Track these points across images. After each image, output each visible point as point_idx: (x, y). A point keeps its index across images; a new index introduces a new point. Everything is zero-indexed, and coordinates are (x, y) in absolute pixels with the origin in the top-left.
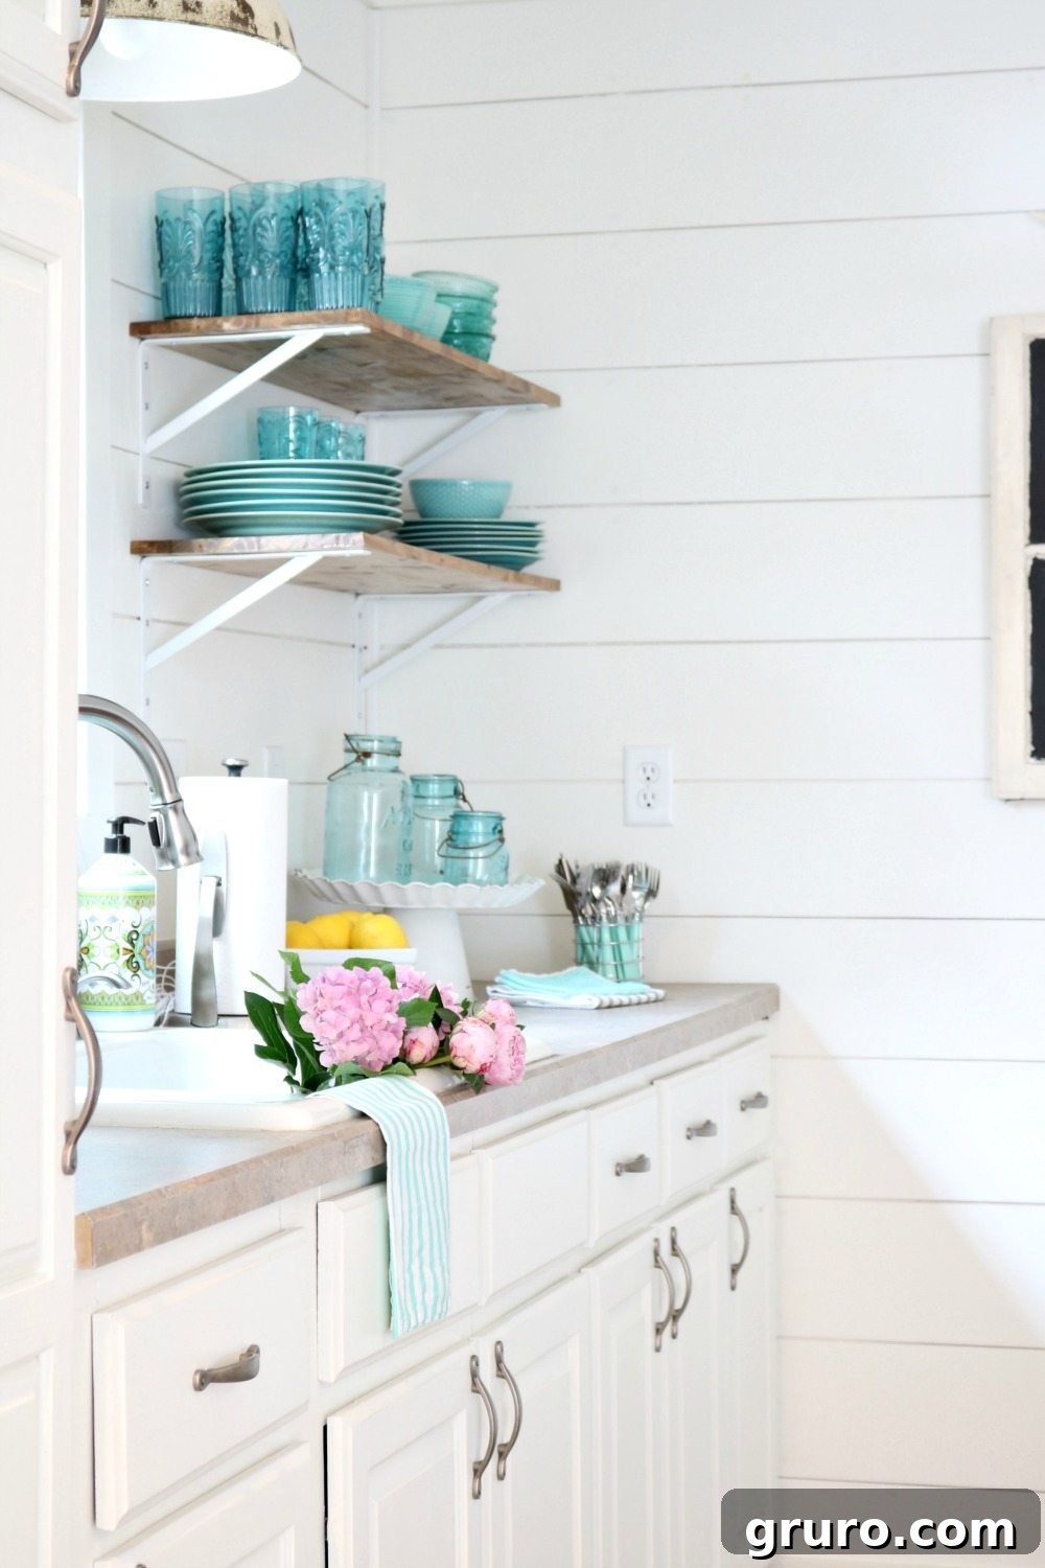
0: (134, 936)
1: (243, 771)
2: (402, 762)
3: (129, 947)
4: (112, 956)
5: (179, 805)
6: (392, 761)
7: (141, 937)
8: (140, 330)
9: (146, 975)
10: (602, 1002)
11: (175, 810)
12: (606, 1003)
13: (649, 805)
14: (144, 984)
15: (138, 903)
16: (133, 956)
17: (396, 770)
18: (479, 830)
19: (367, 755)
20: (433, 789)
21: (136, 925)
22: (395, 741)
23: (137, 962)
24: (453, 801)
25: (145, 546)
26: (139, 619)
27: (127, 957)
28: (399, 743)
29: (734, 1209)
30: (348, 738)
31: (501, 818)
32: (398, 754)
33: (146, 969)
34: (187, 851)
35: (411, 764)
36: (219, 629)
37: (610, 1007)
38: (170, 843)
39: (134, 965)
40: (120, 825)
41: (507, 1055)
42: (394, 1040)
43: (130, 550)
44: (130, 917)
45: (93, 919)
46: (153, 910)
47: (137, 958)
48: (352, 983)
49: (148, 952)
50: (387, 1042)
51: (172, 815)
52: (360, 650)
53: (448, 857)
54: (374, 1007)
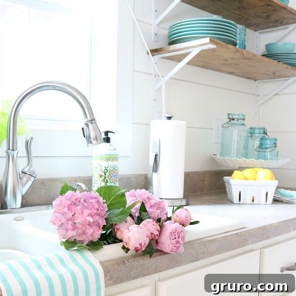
1: (172, 119)
2: (245, 122)
3: (104, 175)
4: (98, 177)
5: (93, 121)
6: (243, 122)
7: (108, 171)
11: (92, 123)
15: (107, 160)
16: (105, 178)
17: (243, 125)
18: (268, 143)
19: (233, 119)
20: (257, 131)
21: (106, 167)
22: (243, 115)
24: (263, 135)
26: (152, 74)
27: (103, 178)
28: (245, 116)
30: (228, 114)
31: (276, 140)
32: (244, 120)
33: (110, 183)
35: (249, 123)
38: (89, 136)
39: (106, 181)
40: (107, 133)
41: (169, 239)
42: (92, 230)
43: (148, 53)
44: (105, 164)
45: (94, 165)
46: (115, 162)
47: (107, 178)
48: (76, 199)
49: (112, 177)
50: (90, 231)
51: (90, 125)
52: (256, 96)
53: (259, 151)
54: (84, 213)
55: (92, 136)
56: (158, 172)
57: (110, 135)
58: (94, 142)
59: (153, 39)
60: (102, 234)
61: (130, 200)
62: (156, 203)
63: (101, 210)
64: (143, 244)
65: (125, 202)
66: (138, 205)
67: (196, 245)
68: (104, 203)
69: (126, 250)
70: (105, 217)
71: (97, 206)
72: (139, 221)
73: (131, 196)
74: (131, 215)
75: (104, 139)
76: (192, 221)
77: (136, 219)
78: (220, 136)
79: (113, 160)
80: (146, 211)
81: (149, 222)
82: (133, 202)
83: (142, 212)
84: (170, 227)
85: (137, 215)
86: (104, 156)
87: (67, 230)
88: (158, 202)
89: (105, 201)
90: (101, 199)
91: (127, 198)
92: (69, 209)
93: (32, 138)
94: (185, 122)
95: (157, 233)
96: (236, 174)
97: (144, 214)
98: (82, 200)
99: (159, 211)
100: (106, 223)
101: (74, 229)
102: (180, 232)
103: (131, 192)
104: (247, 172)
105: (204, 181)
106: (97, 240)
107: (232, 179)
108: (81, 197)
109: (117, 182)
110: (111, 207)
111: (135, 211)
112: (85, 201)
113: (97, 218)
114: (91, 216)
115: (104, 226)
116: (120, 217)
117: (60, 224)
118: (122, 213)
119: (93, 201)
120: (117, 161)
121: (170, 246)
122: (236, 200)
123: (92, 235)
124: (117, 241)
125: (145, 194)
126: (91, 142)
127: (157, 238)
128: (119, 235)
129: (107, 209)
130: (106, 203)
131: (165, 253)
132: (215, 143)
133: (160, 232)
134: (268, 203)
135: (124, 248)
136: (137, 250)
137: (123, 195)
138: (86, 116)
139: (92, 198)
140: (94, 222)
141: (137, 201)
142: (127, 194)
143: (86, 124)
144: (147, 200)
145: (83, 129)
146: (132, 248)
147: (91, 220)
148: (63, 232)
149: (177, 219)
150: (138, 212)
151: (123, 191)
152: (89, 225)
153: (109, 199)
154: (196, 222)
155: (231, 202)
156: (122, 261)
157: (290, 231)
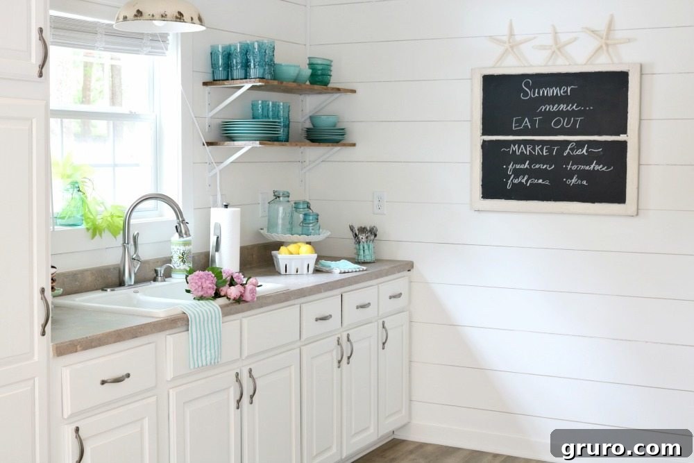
0: (184, 254)
1: (228, 206)
3: (182, 257)
4: (178, 259)
5: (184, 221)
6: (287, 199)
7: (186, 254)
8: (205, 84)
13: (379, 208)
14: (186, 265)
15: (185, 245)
16: (183, 259)
17: (288, 201)
18: (311, 218)
19: (279, 197)
20: (301, 206)
21: (184, 251)
22: (288, 193)
24: (307, 209)
26: (206, 163)
29: (384, 327)
30: (274, 192)
31: (318, 215)
32: (288, 197)
33: (187, 262)
34: (186, 234)
35: (293, 198)
36: (232, 162)
38: (181, 231)
39: (184, 261)
41: (249, 294)
42: (211, 291)
43: (204, 145)
44: (182, 248)
45: (173, 249)
46: (190, 246)
47: (185, 259)
48: (201, 276)
49: (188, 258)
50: (209, 292)
51: (182, 224)
52: (302, 162)
53: (303, 226)
54: (206, 282)
55: (183, 231)
58: (185, 236)
59: (207, 130)
60: (215, 294)
63: (213, 281)
64: (237, 297)
67: (262, 299)
69: (229, 299)
70: (216, 284)
71: (212, 278)
74: (227, 283)
76: (259, 285)
78: (267, 210)
80: (234, 280)
81: (237, 286)
82: (227, 276)
84: (248, 287)
86: (182, 242)
87: (199, 291)
90: (213, 275)
91: (223, 274)
92: (199, 281)
93: (138, 234)
94: (239, 209)
96: (282, 248)
98: (204, 276)
99: (239, 280)
101: (202, 291)
102: (254, 290)
104: (292, 248)
105: (252, 255)
106: (213, 296)
107: (279, 254)
109: (191, 261)
111: (229, 281)
113: (213, 284)
114: (210, 284)
115: (216, 288)
116: (222, 284)
117: (195, 288)
118: (222, 282)
119: (210, 276)
121: (249, 297)
122: (283, 271)
123: (211, 293)
124: (223, 296)
126: (182, 237)
127: (243, 294)
129: (216, 280)
130: (215, 277)
131: (247, 302)
133: (244, 290)
134: (310, 272)
135: (228, 298)
136: (234, 299)
138: (178, 218)
140: (211, 287)
143: (178, 223)
145: (176, 227)
146: (231, 298)
148: (196, 293)
154: (261, 286)
155: (279, 274)
156: (227, 305)
157: (321, 292)
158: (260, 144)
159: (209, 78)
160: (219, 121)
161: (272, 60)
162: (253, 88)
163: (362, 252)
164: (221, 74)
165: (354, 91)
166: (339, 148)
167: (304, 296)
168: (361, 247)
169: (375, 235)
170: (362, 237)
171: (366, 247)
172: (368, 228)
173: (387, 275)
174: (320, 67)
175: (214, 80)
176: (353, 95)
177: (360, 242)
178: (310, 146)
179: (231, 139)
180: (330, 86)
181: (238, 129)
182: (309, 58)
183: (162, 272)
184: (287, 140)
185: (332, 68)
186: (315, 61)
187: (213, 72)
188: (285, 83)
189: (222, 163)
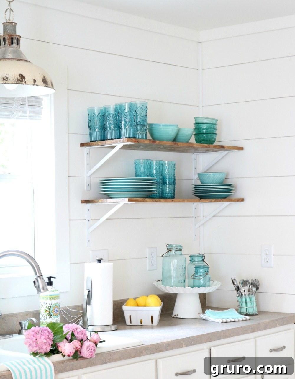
0: (50, 307)
1: (101, 261)
3: (49, 310)
4: (44, 312)
5: (41, 277)
6: (179, 252)
7: (52, 307)
8: (82, 145)
9: (53, 317)
10: (223, 321)
11: (40, 278)
12: (225, 321)
13: (267, 262)
14: (53, 319)
15: (51, 299)
16: (50, 312)
17: (181, 255)
20: (196, 259)
21: (50, 304)
23: (51, 314)
24: (201, 262)
25: (84, 201)
26: (86, 220)
27: (48, 313)
28: (182, 247)
32: (182, 250)
33: (54, 316)
37: (226, 322)
38: (39, 287)
39: (50, 315)
40: (50, 278)
41: (86, 350)
42: (46, 346)
44: (49, 302)
45: (41, 303)
46: (57, 301)
47: (51, 313)
48: (37, 331)
49: (54, 311)
50: (45, 347)
51: (39, 280)
52: (196, 218)
53: (194, 278)
54: (42, 338)
55: (41, 287)
56: (91, 305)
57: (52, 279)
58: (42, 291)
59: (86, 189)
60: (51, 349)
61: (66, 330)
62: (80, 331)
63: (50, 336)
64: (72, 352)
65: (63, 331)
66: (70, 333)
67: (104, 355)
68: (51, 332)
69: (64, 356)
70: (52, 340)
71: (48, 334)
72: (71, 341)
73: (66, 328)
74: (66, 338)
75: (48, 283)
76: (101, 341)
77: (69, 340)
79: (55, 299)
80: (74, 336)
81: (75, 342)
82: (68, 331)
83: (72, 337)
84: (87, 344)
85: (69, 338)
86: (48, 296)
87: (33, 347)
88: (82, 331)
89: (52, 331)
90: (50, 330)
91: (64, 329)
92: (34, 336)
94: (112, 263)
95: (80, 347)
97: (73, 337)
98: (40, 332)
99: (82, 336)
100: (53, 342)
101: (37, 346)
102: (93, 346)
103: (67, 325)
106: (49, 351)
108: (39, 330)
109: (59, 315)
110: (55, 334)
111: (69, 336)
112: (42, 332)
113: (48, 340)
114: (45, 339)
115: (52, 344)
116: (60, 339)
117: (29, 344)
118: (61, 337)
119: (46, 331)
120: (58, 299)
121: (87, 354)
123: (46, 349)
124: (59, 352)
125: (74, 326)
126: (40, 291)
127: (80, 350)
128: (60, 350)
129: (53, 336)
130: (52, 332)
132: (149, 271)
133: (81, 347)
135: (62, 355)
136: (69, 355)
137: (62, 327)
138: (36, 274)
139: (45, 330)
140: (47, 342)
141: (69, 330)
142: (64, 327)
143: (36, 278)
144: (76, 330)
145: (34, 282)
146: (66, 355)
147: (45, 341)
148: (31, 348)
149: (92, 340)
150: (70, 336)
151: (61, 325)
152: (44, 344)
153: (54, 330)
154: (104, 341)
157: (182, 347)
158: (129, 200)
159: (87, 140)
160: (98, 180)
161: (145, 121)
162: (125, 147)
163: (244, 305)
164: (97, 134)
165: (241, 148)
166: (228, 203)
167: (160, 351)
168: (244, 300)
169: (257, 288)
170: (244, 290)
171: (248, 300)
172: (250, 282)
173: (265, 328)
174: (205, 126)
175: (91, 141)
176: (241, 151)
177: (242, 295)
178: (199, 201)
179: (109, 197)
180: (215, 144)
181: (113, 187)
182: (196, 118)
183: (27, 325)
184: (173, 197)
185: (217, 127)
186: (200, 121)
187: (90, 134)
188: (158, 142)
189: (99, 219)
